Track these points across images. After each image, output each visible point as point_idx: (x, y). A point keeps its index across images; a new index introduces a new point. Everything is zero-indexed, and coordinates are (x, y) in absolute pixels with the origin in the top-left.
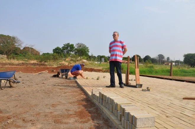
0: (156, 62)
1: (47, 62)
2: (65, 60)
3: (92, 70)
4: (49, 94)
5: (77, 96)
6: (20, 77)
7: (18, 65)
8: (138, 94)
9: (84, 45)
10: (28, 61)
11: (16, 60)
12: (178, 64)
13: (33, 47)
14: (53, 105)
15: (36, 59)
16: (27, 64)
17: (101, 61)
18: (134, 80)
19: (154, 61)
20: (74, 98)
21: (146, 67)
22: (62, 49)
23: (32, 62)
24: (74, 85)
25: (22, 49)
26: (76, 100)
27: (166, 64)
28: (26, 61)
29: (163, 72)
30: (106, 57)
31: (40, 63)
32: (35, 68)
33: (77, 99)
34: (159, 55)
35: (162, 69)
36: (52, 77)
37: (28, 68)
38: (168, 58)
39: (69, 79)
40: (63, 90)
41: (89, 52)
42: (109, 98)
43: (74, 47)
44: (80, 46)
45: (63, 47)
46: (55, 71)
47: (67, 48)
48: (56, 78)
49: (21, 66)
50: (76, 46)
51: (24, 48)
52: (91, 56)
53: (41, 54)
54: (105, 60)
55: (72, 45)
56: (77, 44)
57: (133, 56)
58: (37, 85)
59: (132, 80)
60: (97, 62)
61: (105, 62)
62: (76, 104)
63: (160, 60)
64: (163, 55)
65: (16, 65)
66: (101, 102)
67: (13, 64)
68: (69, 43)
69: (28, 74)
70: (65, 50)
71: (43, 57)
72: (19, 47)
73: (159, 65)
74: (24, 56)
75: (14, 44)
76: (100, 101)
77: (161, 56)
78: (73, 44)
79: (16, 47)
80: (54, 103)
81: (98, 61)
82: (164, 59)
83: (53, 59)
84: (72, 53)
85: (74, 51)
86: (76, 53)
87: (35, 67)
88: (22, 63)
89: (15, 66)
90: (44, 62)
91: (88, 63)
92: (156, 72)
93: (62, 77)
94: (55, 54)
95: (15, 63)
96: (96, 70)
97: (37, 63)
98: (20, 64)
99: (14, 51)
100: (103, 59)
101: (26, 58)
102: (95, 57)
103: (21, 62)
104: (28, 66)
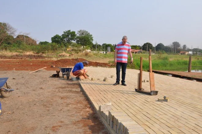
0: (171, 51)
1: (46, 53)
2: (65, 50)
3: (97, 64)
4: (48, 107)
5: (81, 110)
6: (14, 79)
7: (11, 57)
8: (154, 106)
9: (87, 32)
10: (22, 53)
11: (9, 51)
12: (197, 53)
13: (28, 36)
14: (54, 127)
15: (33, 50)
16: (22, 55)
17: (106, 50)
18: (147, 81)
19: (167, 50)
20: (79, 114)
21: (159, 58)
22: (62, 37)
23: (28, 53)
24: (77, 90)
25: (15, 37)
26: (81, 117)
27: (181, 53)
28: (21, 52)
29: (179, 64)
30: (113, 45)
31: (37, 55)
32: (30, 62)
33: (82, 115)
34: (173, 43)
35: (178, 60)
36: (51, 77)
37: (23, 61)
38: (185, 46)
39: (71, 80)
40: (65, 101)
41: (93, 40)
42: (121, 124)
43: (76, 35)
44: (83, 34)
45: (62, 35)
46: (54, 66)
47: (68, 36)
48: (56, 79)
49: (15, 60)
50: (77, 33)
51: (18, 37)
52: (95, 45)
53: (38, 43)
54: (111, 49)
55: (74, 33)
56: (79, 32)
57: (143, 45)
58: (34, 92)
59: (144, 81)
60: (102, 52)
61: (111, 51)
62: (81, 125)
63: (175, 48)
64: (178, 43)
65: (9, 58)
66: (111, 125)
67: (5, 57)
68: (70, 30)
69: (23, 72)
70: (65, 38)
71: (40, 47)
72: (13, 35)
73: (174, 54)
74: (18, 47)
75: (6, 32)
76: (110, 123)
77: (176, 44)
78: (74, 31)
79: (9, 35)
80: (55, 125)
81: (104, 51)
82: (179, 48)
83: (52, 50)
84: (73, 41)
85: (76, 39)
86: (78, 42)
87: (31, 60)
88: (17, 55)
89: (8, 60)
90: (41, 53)
91: (92, 55)
92: (171, 65)
93: (63, 77)
94: (54, 44)
95: (7, 55)
96: (102, 63)
97: (34, 54)
98: (14, 56)
99: (6, 40)
100: (109, 49)
101: (21, 49)
102: (100, 45)
103: (15, 53)
104: (23, 59)
